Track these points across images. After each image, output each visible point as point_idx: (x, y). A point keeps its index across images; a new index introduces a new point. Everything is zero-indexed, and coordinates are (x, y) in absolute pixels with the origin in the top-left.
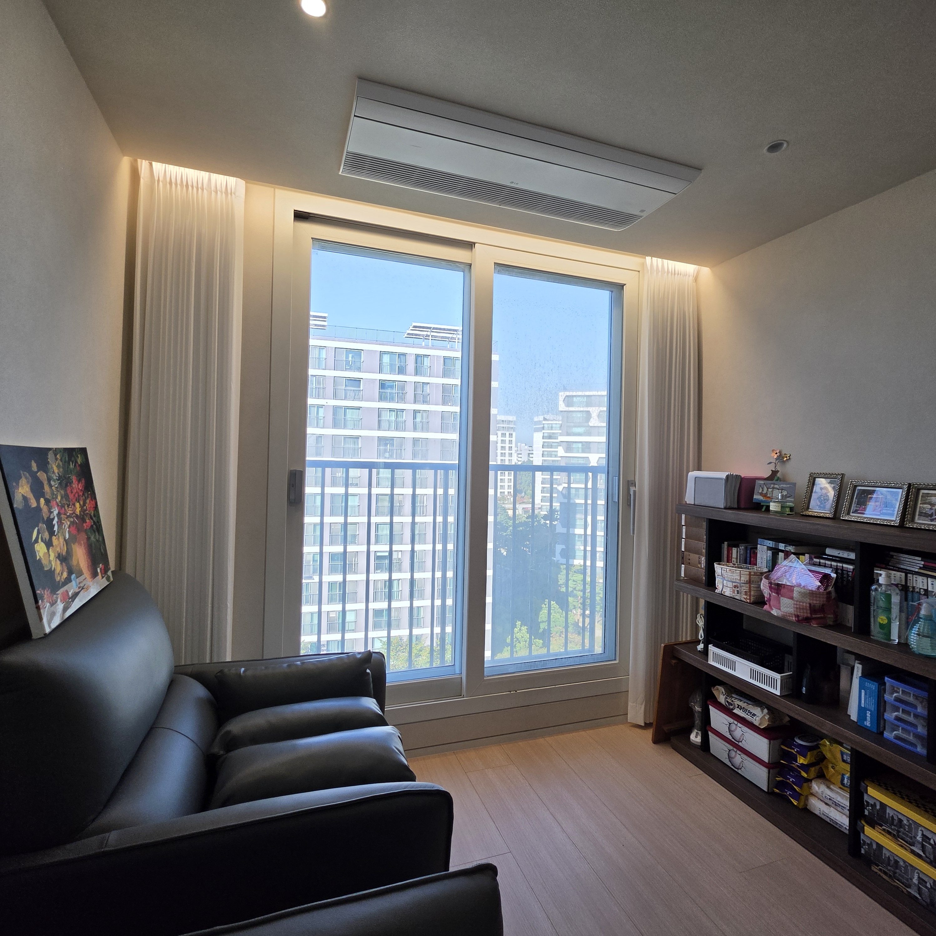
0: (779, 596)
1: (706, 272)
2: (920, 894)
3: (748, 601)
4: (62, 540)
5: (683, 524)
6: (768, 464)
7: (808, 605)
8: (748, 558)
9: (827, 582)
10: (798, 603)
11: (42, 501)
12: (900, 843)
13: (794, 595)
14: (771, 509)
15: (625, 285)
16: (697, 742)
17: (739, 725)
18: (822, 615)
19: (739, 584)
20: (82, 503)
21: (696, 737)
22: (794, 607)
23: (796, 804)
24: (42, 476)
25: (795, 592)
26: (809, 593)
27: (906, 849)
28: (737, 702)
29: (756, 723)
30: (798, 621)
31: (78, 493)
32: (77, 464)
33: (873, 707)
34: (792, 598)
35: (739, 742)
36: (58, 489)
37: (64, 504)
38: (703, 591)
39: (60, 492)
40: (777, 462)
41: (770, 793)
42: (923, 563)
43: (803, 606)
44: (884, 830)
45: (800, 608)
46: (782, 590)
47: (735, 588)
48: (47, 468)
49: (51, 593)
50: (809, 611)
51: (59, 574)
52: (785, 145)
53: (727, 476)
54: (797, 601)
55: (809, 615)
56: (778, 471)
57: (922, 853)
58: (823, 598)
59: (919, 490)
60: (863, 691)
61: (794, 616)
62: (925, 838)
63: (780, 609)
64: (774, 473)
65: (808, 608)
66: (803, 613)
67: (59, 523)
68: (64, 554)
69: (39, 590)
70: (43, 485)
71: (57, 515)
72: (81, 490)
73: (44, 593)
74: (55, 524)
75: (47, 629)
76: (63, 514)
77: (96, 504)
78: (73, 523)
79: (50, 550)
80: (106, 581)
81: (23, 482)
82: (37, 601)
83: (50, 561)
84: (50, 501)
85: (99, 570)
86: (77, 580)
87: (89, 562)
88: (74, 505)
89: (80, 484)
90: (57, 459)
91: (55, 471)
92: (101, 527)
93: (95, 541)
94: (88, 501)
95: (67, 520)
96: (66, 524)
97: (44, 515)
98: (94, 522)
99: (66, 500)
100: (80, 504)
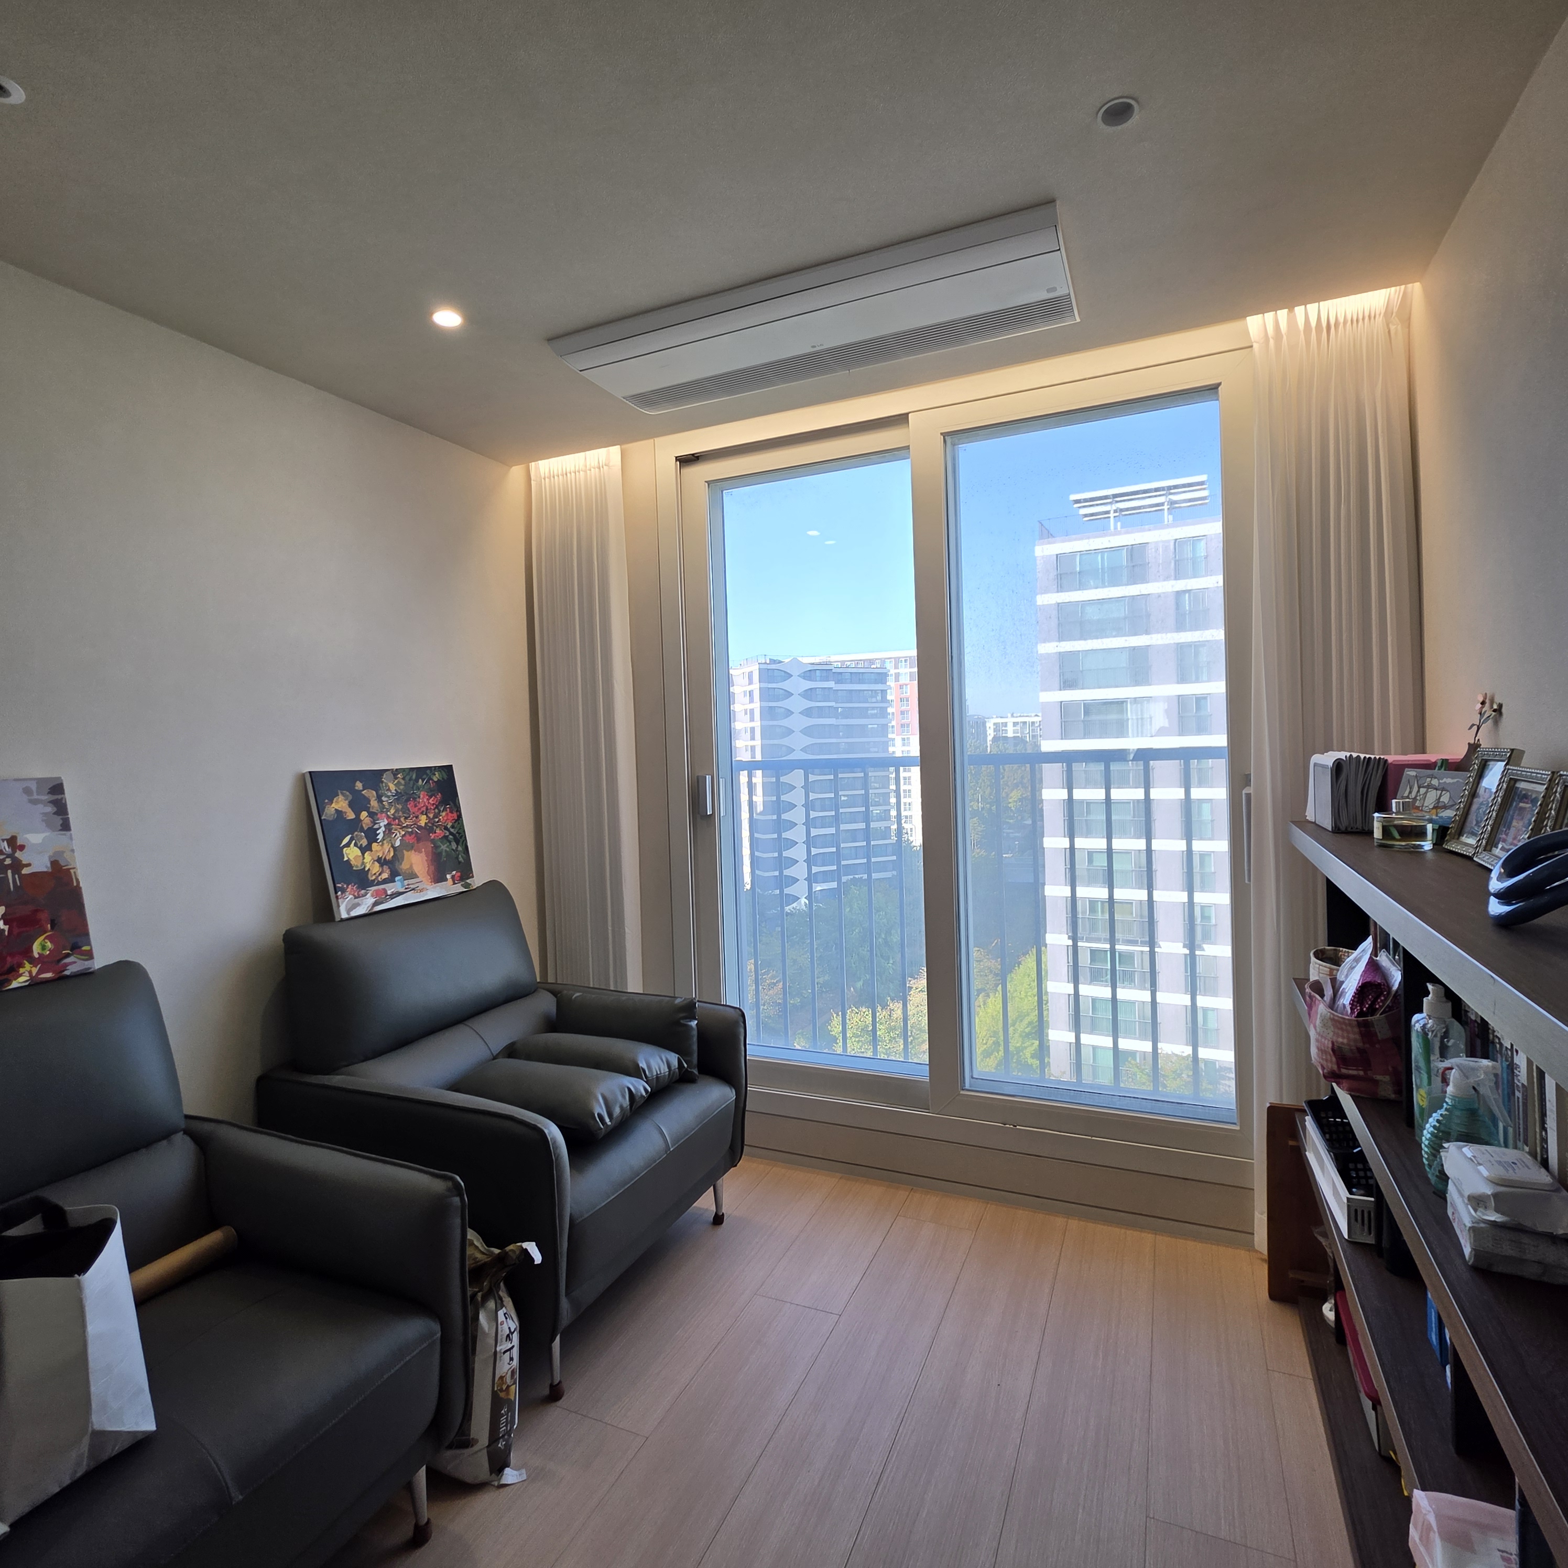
4: (387, 846)
11: (364, 814)
20: (431, 816)
24: (371, 794)
31: (427, 807)
37: (400, 817)
39: (395, 807)
48: (380, 787)
49: (357, 888)
51: (375, 874)
67: (387, 832)
68: (387, 858)
69: (340, 884)
70: (369, 801)
71: (385, 826)
72: (433, 804)
73: (347, 887)
74: (379, 833)
75: (344, 915)
76: (395, 825)
77: (460, 816)
78: (411, 833)
79: (366, 854)
80: (462, 888)
81: (340, 799)
82: (336, 893)
83: (363, 863)
84: (376, 814)
85: (448, 876)
86: (405, 881)
87: (432, 868)
88: (417, 817)
89: (432, 799)
90: (396, 778)
91: (391, 789)
92: (463, 838)
93: (448, 850)
94: (444, 814)
95: (401, 830)
96: (398, 834)
97: (364, 825)
98: (451, 833)
99: (403, 813)
100: (427, 816)
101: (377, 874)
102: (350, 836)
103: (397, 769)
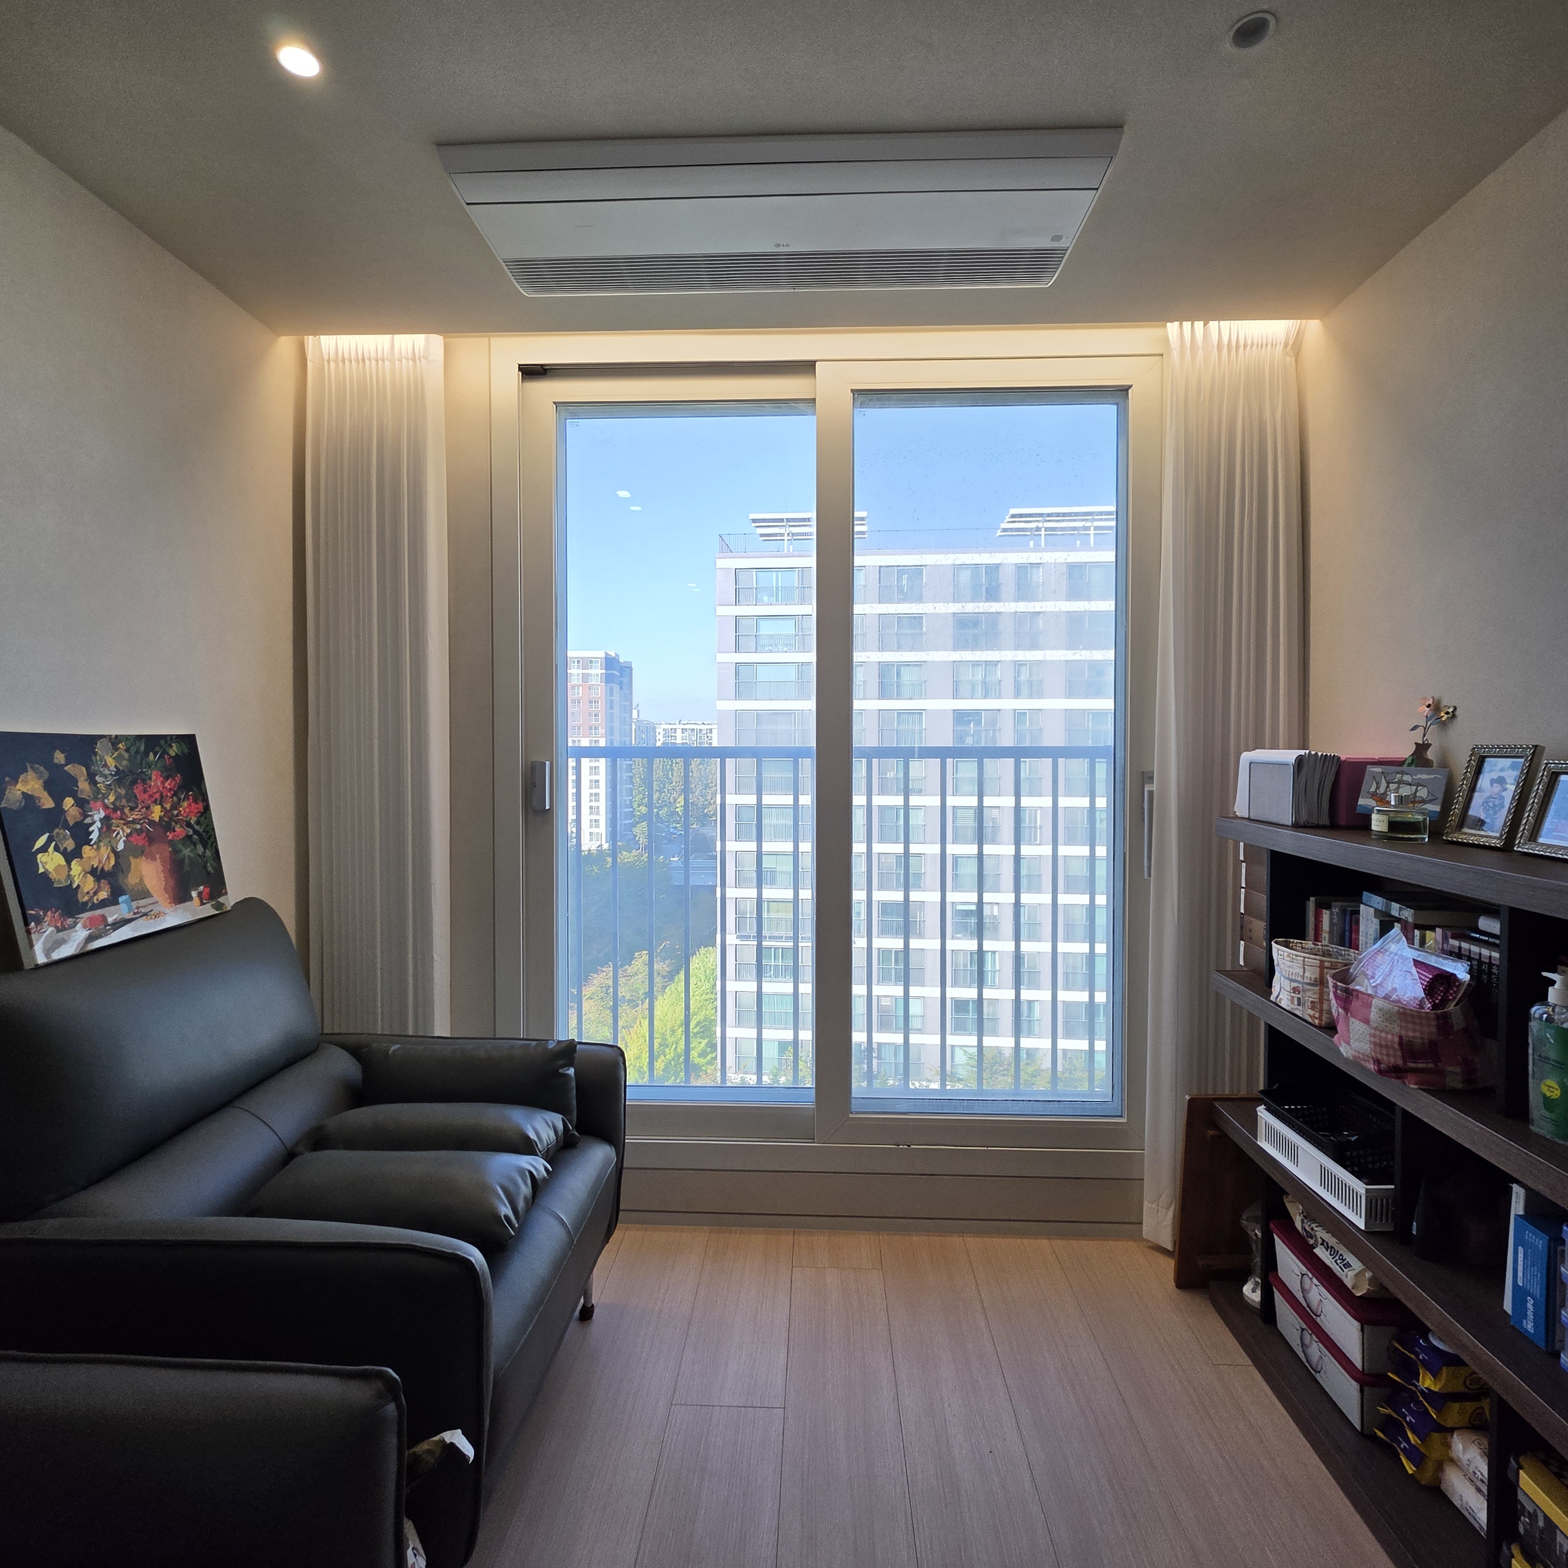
0: (1347, 1014)
1: (1314, 327)
3: (1317, 1022)
4: (105, 851)
5: (1242, 857)
6: (1411, 730)
7: (1396, 1039)
8: (1347, 934)
9: (1446, 991)
10: (1377, 1033)
11: (69, 802)
13: (1372, 1016)
15: (1130, 387)
16: (1253, 1301)
17: (1316, 1280)
18: (1431, 1065)
19: (1300, 986)
20: (168, 806)
21: (1254, 1291)
22: (1370, 1042)
23: (1410, 1472)
24: (78, 771)
25: (1373, 1009)
26: (1398, 1012)
28: (1321, 1233)
29: (1348, 1283)
30: (1380, 1072)
31: (162, 793)
32: (166, 756)
33: (1537, 1289)
34: (1367, 1021)
35: (1316, 1316)
36: (113, 787)
37: (123, 806)
38: (1249, 998)
39: (116, 791)
40: (1429, 723)
41: (1366, 1436)
43: (1386, 1039)
45: (1381, 1045)
46: (1353, 1003)
47: (1294, 992)
48: (92, 761)
49: (61, 916)
50: (1399, 1053)
51: (88, 893)
52: (1272, 22)
53: (1300, 760)
54: (1376, 1029)
55: (1400, 1062)
56: (1429, 745)
58: (1431, 1026)
60: (1520, 1249)
61: (1371, 1061)
63: (1352, 1044)
64: (1421, 748)
65: (1397, 1046)
66: (1388, 1055)
67: (104, 829)
68: (106, 869)
69: (33, 910)
70: (75, 781)
71: (101, 820)
72: (170, 789)
73: (45, 914)
74: (93, 831)
75: (41, 959)
76: (117, 819)
77: (207, 808)
78: (139, 831)
79: (73, 863)
80: (212, 910)
81: (30, 777)
82: (26, 924)
83: (69, 876)
84: (88, 802)
85: (194, 894)
86: (133, 903)
87: (171, 882)
88: (148, 808)
89: (169, 781)
90: (116, 749)
91: (109, 765)
92: (212, 839)
93: (192, 855)
94: (185, 804)
95: (125, 827)
96: (121, 831)
97: (69, 819)
98: (196, 832)
99: (128, 801)
100: (162, 807)
101: (91, 893)
102: (47, 835)
103: (116, 736)
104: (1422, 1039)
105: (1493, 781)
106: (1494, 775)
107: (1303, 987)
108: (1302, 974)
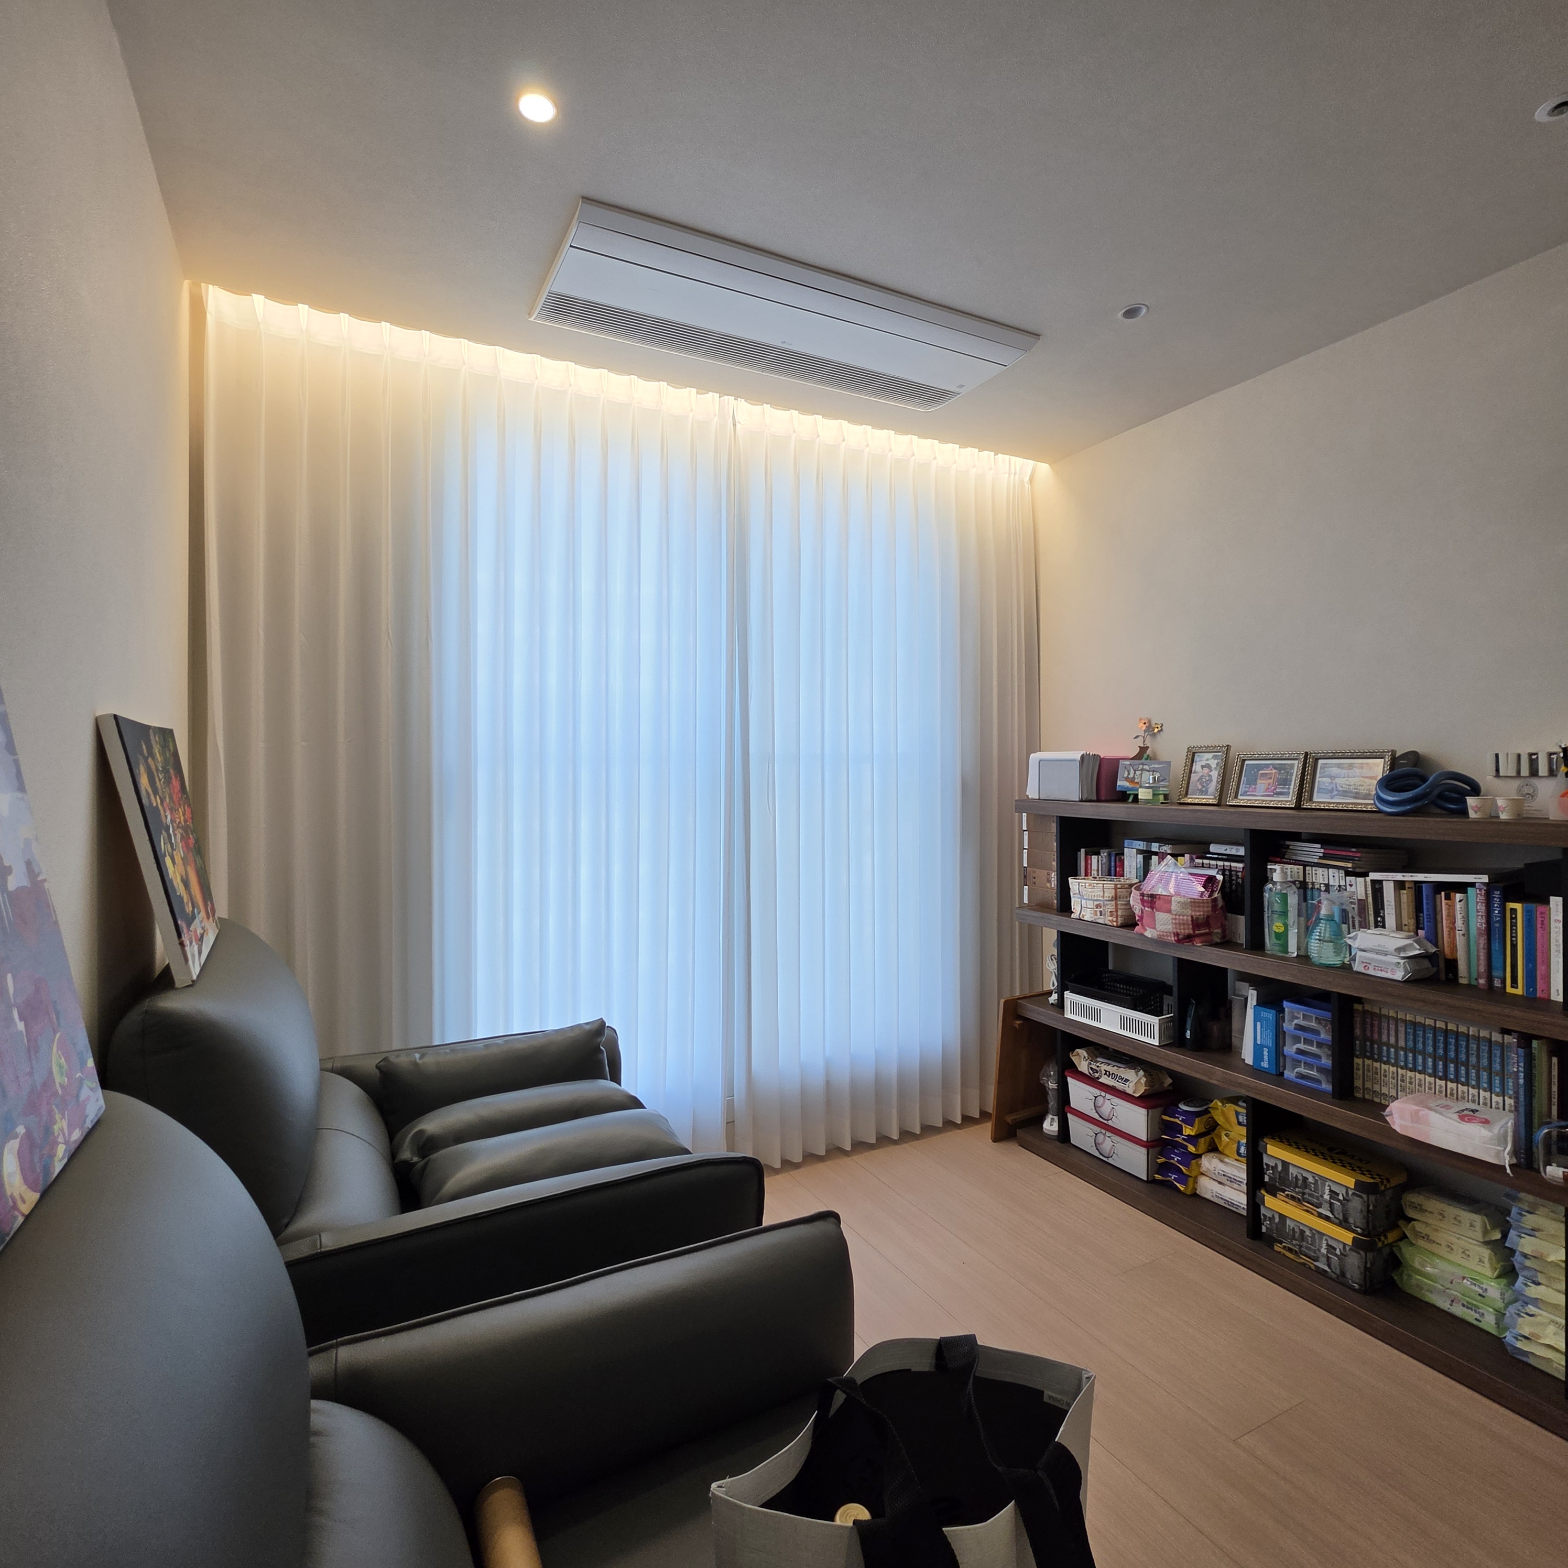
0: (1153, 910)
2: (1329, 1266)
3: (1115, 924)
5: (1025, 828)
6: (1135, 738)
7: (1190, 918)
8: (1113, 868)
9: (1212, 886)
10: (1177, 917)
12: (1305, 1208)
13: (1173, 907)
14: (1140, 797)
17: (1108, 1096)
18: (1207, 930)
19: (1102, 903)
21: (1051, 1125)
22: (1172, 923)
23: (1182, 1189)
25: (1173, 903)
26: (1191, 902)
27: (1312, 1214)
28: (1104, 1067)
29: (1130, 1091)
30: (1178, 941)
33: (1270, 1042)
34: (1169, 911)
35: (1108, 1120)
36: (165, 786)
38: (1056, 918)
40: (1146, 734)
41: (1151, 1181)
42: (1322, 851)
43: (1183, 920)
44: (1287, 1195)
45: (1180, 924)
46: (1157, 903)
47: (1097, 908)
50: (1191, 927)
52: (1144, 310)
53: (1083, 757)
54: (1175, 915)
55: (1191, 932)
56: (1147, 748)
57: (1330, 1215)
58: (1208, 907)
59: (1317, 759)
60: (1259, 1024)
61: (1172, 935)
62: (1333, 1194)
63: (1155, 928)
64: (1143, 750)
65: (1190, 923)
66: (1184, 929)
104: (1204, 915)
105: (1203, 767)
106: (1204, 763)
107: (1104, 903)
108: (1102, 895)
